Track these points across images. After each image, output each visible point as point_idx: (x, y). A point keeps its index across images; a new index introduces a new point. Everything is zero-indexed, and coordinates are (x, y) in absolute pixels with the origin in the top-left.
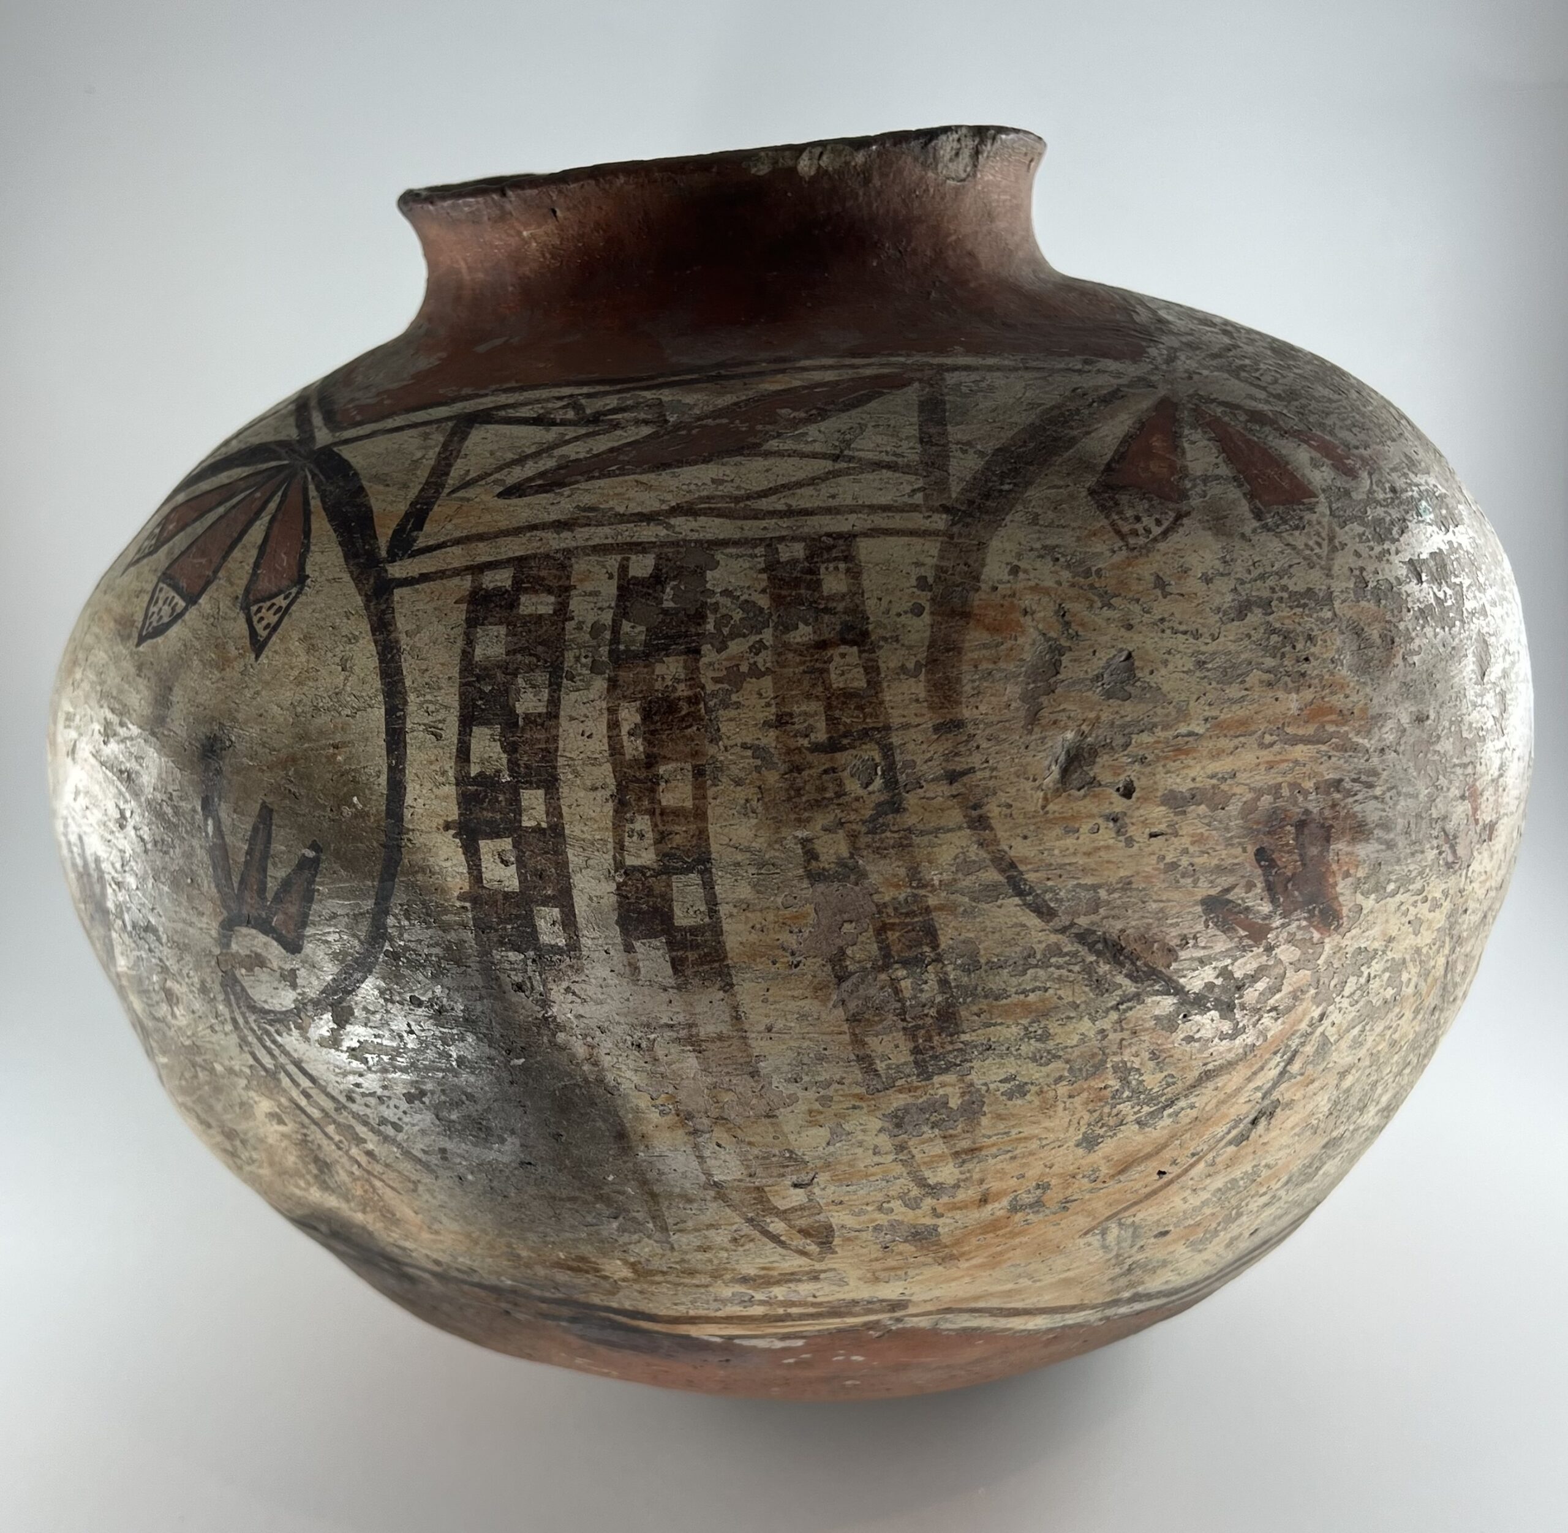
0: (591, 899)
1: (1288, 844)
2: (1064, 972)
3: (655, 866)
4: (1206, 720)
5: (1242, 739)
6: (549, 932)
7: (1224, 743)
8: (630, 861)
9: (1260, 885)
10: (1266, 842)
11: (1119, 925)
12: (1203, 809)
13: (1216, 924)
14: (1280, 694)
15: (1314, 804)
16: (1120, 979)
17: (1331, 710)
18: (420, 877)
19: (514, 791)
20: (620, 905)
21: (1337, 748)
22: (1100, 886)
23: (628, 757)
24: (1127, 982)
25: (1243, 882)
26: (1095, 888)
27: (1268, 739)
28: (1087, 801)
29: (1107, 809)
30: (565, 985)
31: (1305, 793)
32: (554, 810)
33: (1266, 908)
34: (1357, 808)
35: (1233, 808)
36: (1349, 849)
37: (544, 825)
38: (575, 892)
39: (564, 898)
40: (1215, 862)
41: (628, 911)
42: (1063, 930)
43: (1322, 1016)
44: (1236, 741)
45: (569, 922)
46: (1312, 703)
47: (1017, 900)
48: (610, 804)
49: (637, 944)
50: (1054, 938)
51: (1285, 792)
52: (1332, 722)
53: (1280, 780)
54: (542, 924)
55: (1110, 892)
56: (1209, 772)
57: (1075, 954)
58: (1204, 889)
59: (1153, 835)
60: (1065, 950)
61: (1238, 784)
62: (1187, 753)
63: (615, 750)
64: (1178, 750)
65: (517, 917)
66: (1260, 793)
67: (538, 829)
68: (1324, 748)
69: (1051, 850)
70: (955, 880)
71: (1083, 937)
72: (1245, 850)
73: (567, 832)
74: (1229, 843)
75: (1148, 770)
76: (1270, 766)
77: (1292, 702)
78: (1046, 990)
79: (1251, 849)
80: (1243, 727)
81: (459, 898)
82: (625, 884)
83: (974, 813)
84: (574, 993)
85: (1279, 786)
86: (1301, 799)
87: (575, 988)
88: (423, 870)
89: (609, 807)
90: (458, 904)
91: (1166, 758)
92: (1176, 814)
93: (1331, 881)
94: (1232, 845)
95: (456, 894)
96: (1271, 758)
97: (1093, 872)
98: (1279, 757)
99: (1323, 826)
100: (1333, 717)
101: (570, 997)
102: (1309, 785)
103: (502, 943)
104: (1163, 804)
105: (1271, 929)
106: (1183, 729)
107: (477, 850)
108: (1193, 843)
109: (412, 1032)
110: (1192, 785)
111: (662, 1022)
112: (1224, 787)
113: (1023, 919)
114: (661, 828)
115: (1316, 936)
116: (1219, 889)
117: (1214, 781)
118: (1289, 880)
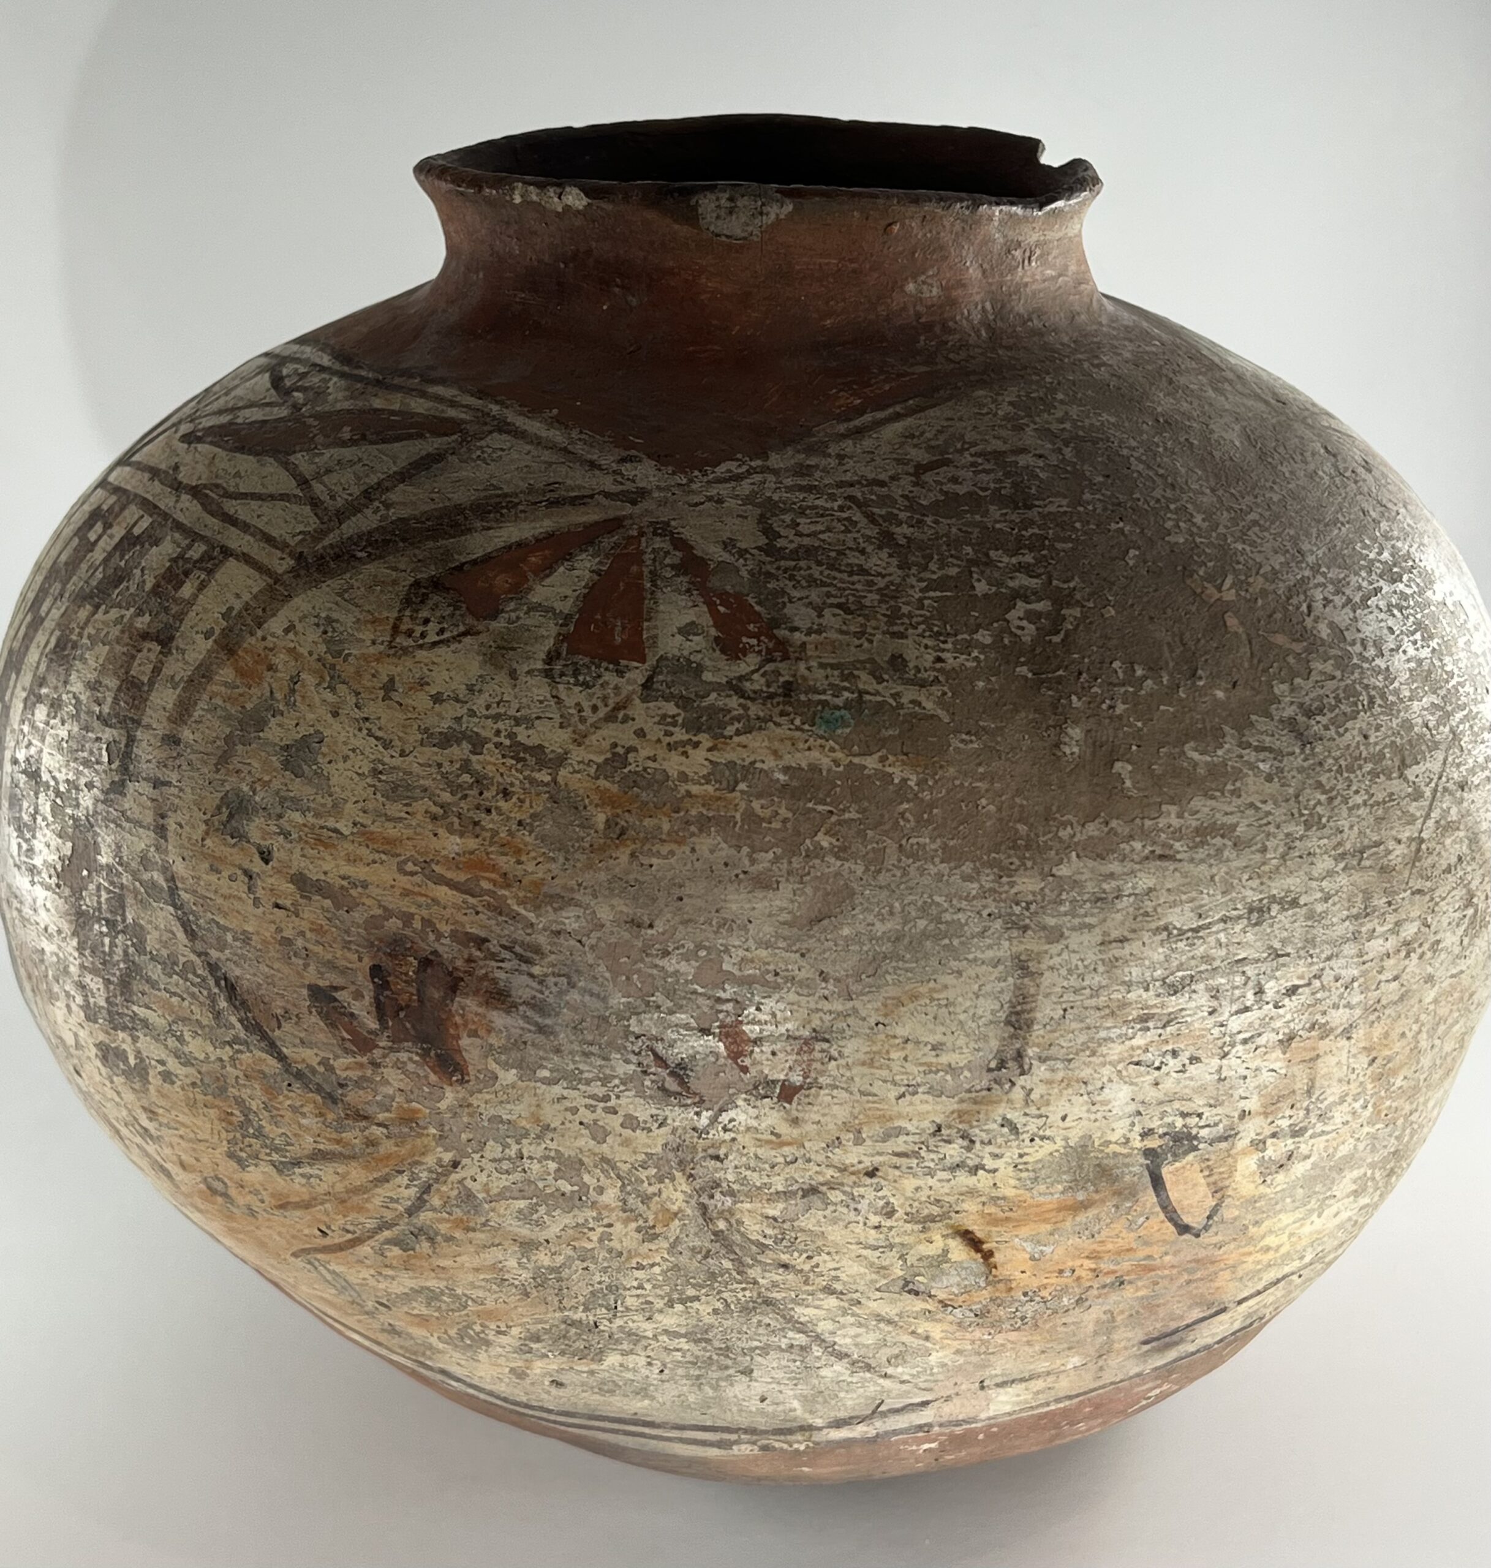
1: (406, 974)
2: (196, 990)
4: (355, 824)
5: (384, 857)
7: (364, 852)
9: (368, 999)
10: (387, 963)
11: (238, 972)
12: (328, 903)
13: (319, 1014)
14: (441, 831)
15: (447, 949)
16: (233, 1019)
17: (494, 868)
21: (489, 906)
22: (228, 929)
24: (238, 1025)
25: (353, 988)
26: (226, 929)
27: (410, 867)
28: (234, 850)
29: (246, 865)
31: (439, 936)
33: (373, 1024)
34: (501, 975)
35: (358, 916)
36: (480, 1010)
40: (329, 956)
42: (199, 955)
43: (455, 1164)
44: (377, 856)
46: (471, 853)
47: (171, 909)
50: (193, 957)
51: (417, 924)
52: (489, 880)
53: (413, 910)
55: (235, 939)
56: (342, 873)
57: (204, 980)
58: (311, 975)
59: (277, 906)
60: (199, 972)
61: (368, 896)
62: (326, 846)
64: (319, 840)
66: (388, 913)
68: (471, 900)
69: (199, 878)
70: (137, 871)
71: (213, 968)
72: (360, 959)
74: (346, 945)
75: (289, 846)
76: (406, 893)
77: (453, 844)
78: (183, 999)
79: (367, 962)
80: (389, 847)
83: (161, 822)
85: (412, 915)
86: (432, 937)
91: (306, 842)
92: (302, 897)
93: (452, 1031)
94: (349, 949)
96: (409, 886)
97: (225, 915)
98: (417, 889)
99: (450, 974)
100: (493, 876)
102: (445, 929)
104: (292, 882)
105: (377, 1046)
106: (331, 823)
108: (311, 930)
110: (323, 877)
112: (353, 892)
113: (174, 929)
115: (433, 1078)
116: (327, 983)
117: (345, 883)
118: (402, 1009)
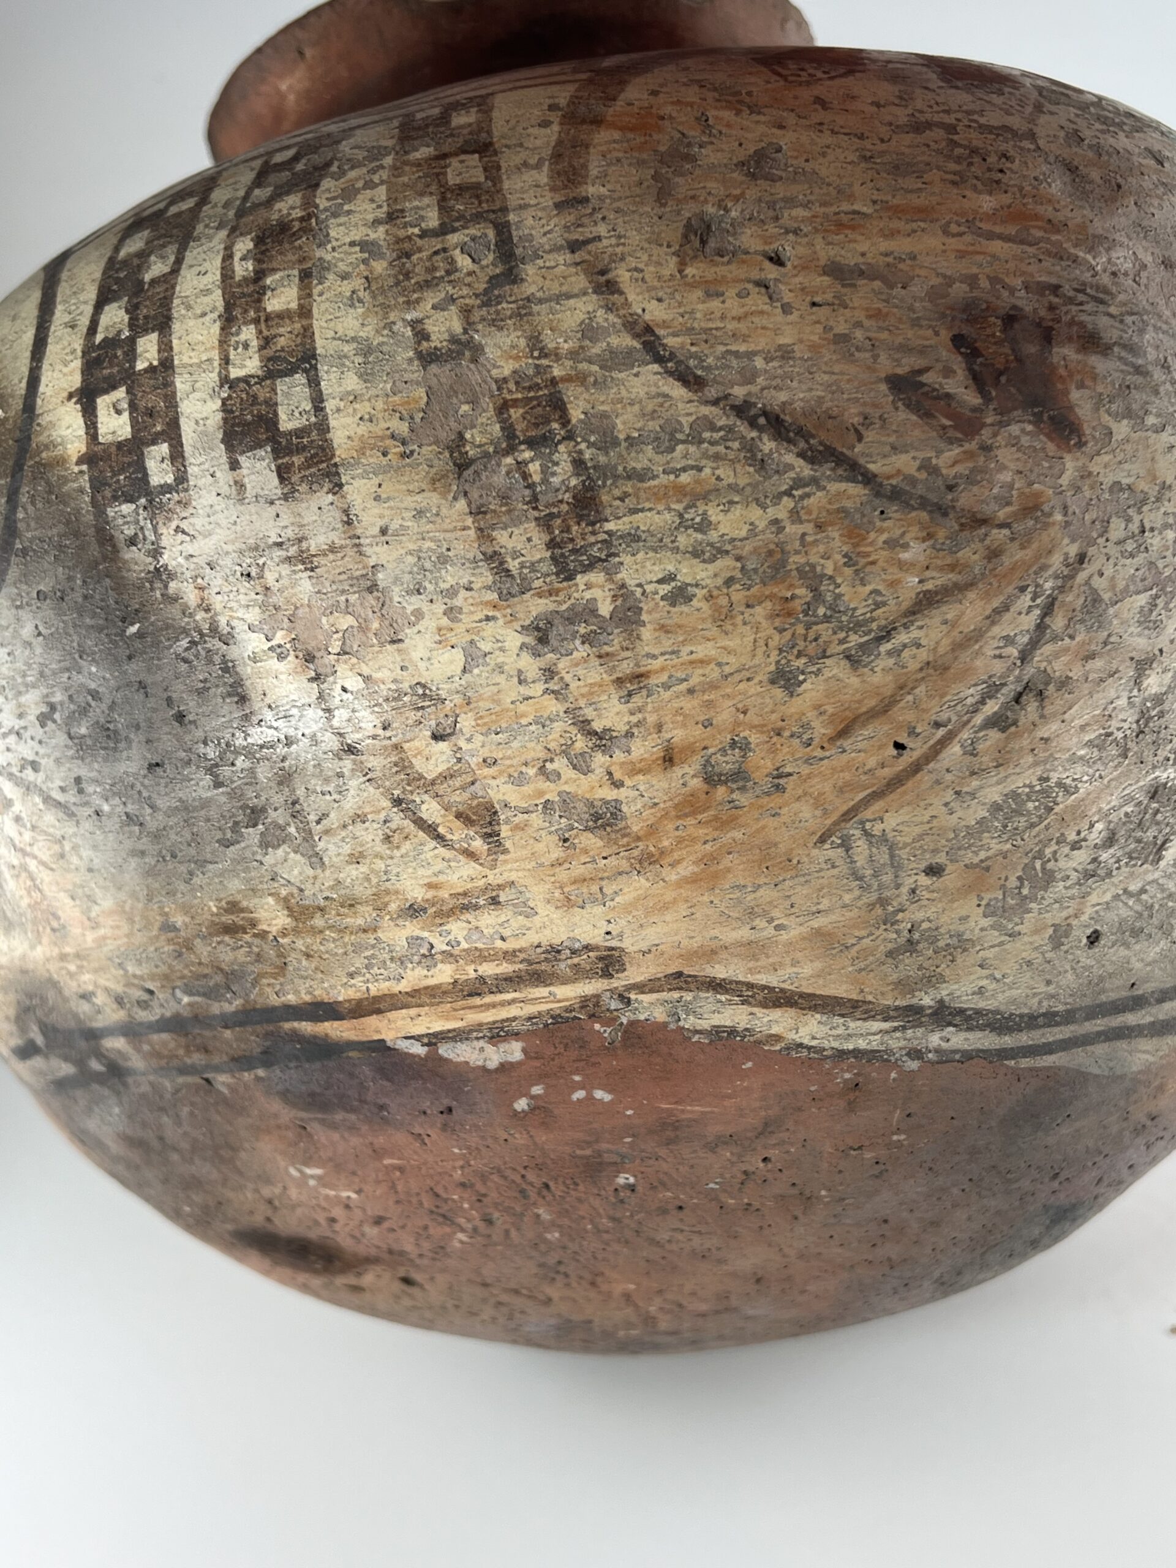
0: (197, 423)
1: (993, 335)
2: (721, 449)
3: (260, 373)
4: (875, 202)
5: (922, 225)
6: (159, 472)
7: (896, 224)
8: (235, 373)
9: (961, 373)
10: (966, 330)
11: (783, 396)
12: (877, 284)
13: (908, 406)
14: (968, 193)
15: (1026, 303)
16: (790, 458)
17: (1037, 217)
18: (44, 455)
19: (132, 341)
20: (225, 420)
21: (1049, 253)
22: (754, 353)
23: (237, 279)
24: (800, 462)
25: (939, 366)
26: (750, 355)
27: (954, 228)
28: (733, 267)
29: (755, 275)
30: (174, 525)
31: (1012, 291)
32: (166, 347)
33: (973, 399)
34: (1084, 317)
35: (917, 289)
36: (1080, 357)
37: (155, 363)
38: (183, 421)
39: (172, 434)
40: (899, 340)
41: (233, 426)
42: (715, 402)
43: (1082, 558)
44: (914, 225)
45: (177, 455)
46: (1009, 207)
47: (656, 367)
48: (218, 323)
49: (242, 459)
50: (706, 410)
51: (984, 283)
52: (1040, 228)
53: (975, 270)
54: (151, 465)
55: (768, 359)
56: (882, 249)
57: (730, 429)
58: (886, 365)
59: (814, 304)
60: (720, 423)
61: (921, 267)
62: (853, 228)
63: (227, 274)
64: (840, 226)
65: (130, 464)
66: (949, 281)
67: (151, 369)
68: (1031, 250)
69: (692, 312)
70: (582, 347)
71: (741, 410)
72: (937, 334)
73: (176, 362)
74: (916, 323)
75: (805, 240)
76: (961, 255)
77: (987, 203)
78: (700, 469)
79: (945, 335)
80: (924, 213)
81: (78, 463)
82: (230, 397)
83: (602, 279)
84: (184, 532)
85: (975, 277)
86: (1005, 294)
87: (184, 525)
88: (47, 447)
89: (216, 329)
90: (76, 469)
91: (826, 231)
92: (843, 286)
93: (1059, 386)
94: (921, 326)
95: (74, 460)
96: (963, 248)
97: (745, 338)
98: (971, 248)
99: (1039, 325)
100: (1040, 223)
101: (180, 537)
102: (1018, 282)
103: (115, 498)
104: (825, 273)
105: (984, 425)
106: (845, 207)
107: (94, 409)
108: (869, 317)
109: (40, 634)
110: (861, 260)
111: (271, 541)
112: (901, 266)
113: (665, 389)
114: (266, 333)
115: (1051, 447)
116: (907, 369)
117: (890, 259)
118: (1001, 373)
